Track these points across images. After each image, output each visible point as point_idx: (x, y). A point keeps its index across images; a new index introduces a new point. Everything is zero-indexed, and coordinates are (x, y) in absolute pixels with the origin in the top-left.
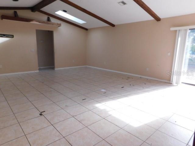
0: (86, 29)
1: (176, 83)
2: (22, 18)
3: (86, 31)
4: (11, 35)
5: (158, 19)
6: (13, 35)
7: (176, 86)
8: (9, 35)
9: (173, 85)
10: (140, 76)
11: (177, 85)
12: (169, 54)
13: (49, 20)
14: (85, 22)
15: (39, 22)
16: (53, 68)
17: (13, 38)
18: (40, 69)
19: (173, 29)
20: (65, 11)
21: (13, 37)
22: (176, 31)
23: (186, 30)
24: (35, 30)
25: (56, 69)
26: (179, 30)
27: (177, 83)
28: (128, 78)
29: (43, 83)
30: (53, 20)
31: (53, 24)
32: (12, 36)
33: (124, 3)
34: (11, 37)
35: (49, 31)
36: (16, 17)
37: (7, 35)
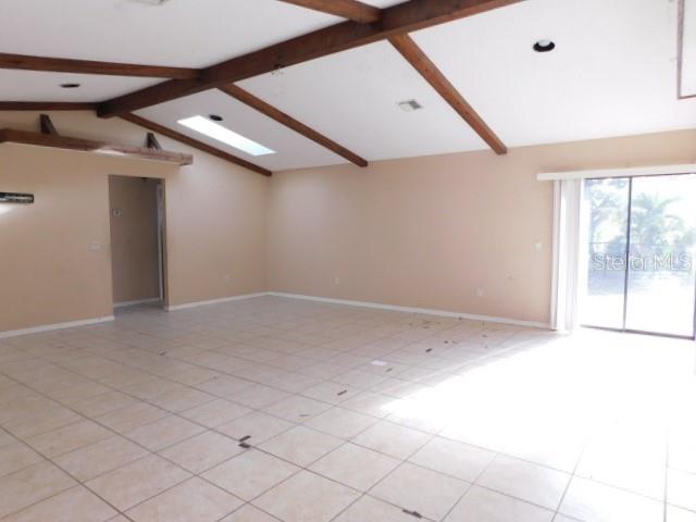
0: (268, 173)
1: (567, 328)
2: (69, 139)
3: (265, 178)
4: (24, 195)
5: (499, 148)
6: (32, 196)
7: (566, 335)
8: (17, 195)
9: (559, 335)
10: (458, 315)
11: (567, 332)
12: (539, 245)
13: (151, 142)
14: (270, 152)
15: (125, 152)
16: (161, 305)
17: (31, 205)
18: (116, 312)
19: (543, 177)
20: (216, 118)
21: (32, 201)
22: (552, 182)
23: (577, 181)
24: (107, 178)
25: (171, 308)
26: (560, 181)
27: (569, 327)
28: (427, 322)
29: (162, 354)
30: (165, 144)
31: (168, 157)
32: (30, 199)
33: (414, 105)
34: (24, 202)
35: (144, 178)
36: (46, 134)
37: (11, 194)
